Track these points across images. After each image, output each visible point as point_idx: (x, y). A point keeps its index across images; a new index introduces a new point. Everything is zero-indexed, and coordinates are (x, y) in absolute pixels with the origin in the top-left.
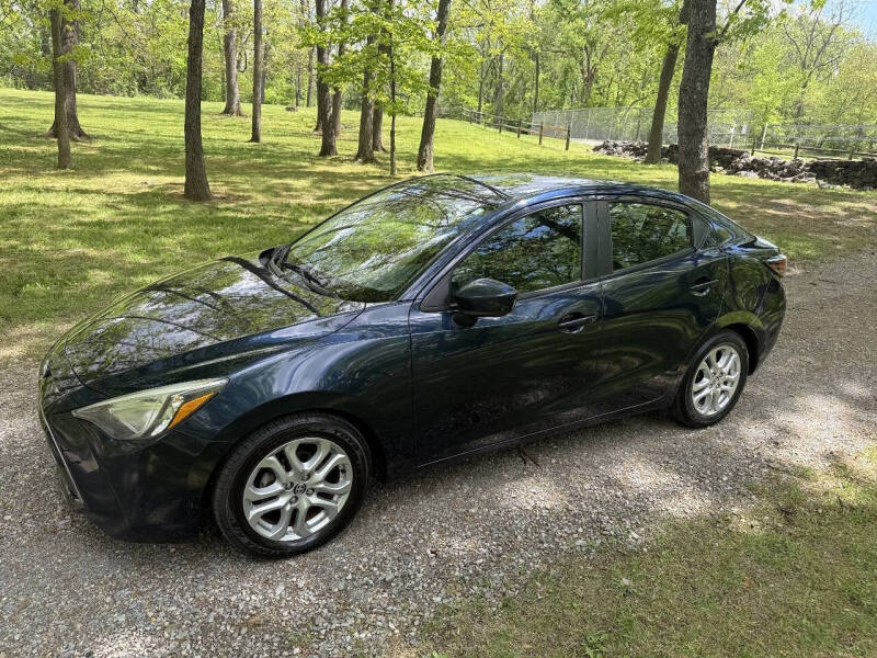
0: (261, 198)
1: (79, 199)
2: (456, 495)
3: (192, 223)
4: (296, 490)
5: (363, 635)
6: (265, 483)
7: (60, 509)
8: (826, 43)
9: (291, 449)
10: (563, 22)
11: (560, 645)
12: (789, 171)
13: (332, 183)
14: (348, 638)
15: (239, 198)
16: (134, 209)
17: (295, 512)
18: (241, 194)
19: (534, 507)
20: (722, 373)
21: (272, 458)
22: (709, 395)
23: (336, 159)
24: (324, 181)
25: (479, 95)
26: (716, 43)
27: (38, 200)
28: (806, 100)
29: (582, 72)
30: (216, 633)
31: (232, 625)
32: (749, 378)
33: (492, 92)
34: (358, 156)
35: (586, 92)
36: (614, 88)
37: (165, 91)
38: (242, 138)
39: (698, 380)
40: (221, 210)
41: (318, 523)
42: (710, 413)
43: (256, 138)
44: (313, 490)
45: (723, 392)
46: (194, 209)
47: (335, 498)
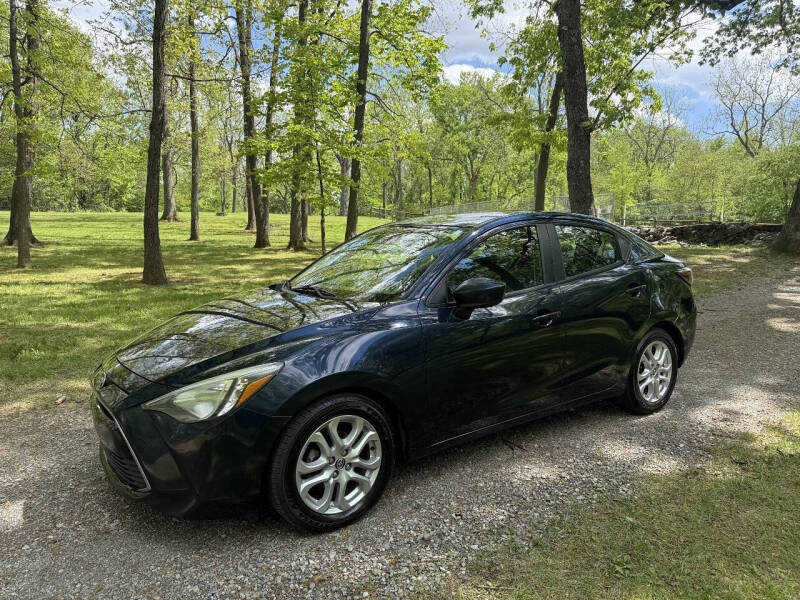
0: (213, 280)
1: (46, 289)
2: (462, 476)
3: (156, 300)
4: (338, 464)
5: (420, 578)
6: (312, 458)
7: (107, 515)
8: (662, 142)
9: (333, 425)
10: (448, 136)
11: (592, 567)
12: (654, 237)
13: (271, 265)
14: (408, 581)
15: (192, 281)
16: (100, 293)
17: (337, 485)
18: (194, 277)
19: (533, 478)
20: (658, 365)
21: (319, 433)
22: (651, 383)
23: (270, 250)
24: (264, 265)
25: (383, 197)
26: (591, 131)
27: (8, 292)
28: (653, 186)
29: (468, 175)
30: (286, 591)
31: (299, 583)
32: (679, 370)
33: (393, 194)
34: (289, 247)
35: (472, 190)
36: (495, 185)
37: (103, 205)
38: (183, 238)
39: (642, 371)
40: (179, 290)
41: (355, 498)
42: (654, 400)
43: (194, 236)
44: (350, 464)
45: (661, 381)
46: (156, 291)
47: (367, 474)
